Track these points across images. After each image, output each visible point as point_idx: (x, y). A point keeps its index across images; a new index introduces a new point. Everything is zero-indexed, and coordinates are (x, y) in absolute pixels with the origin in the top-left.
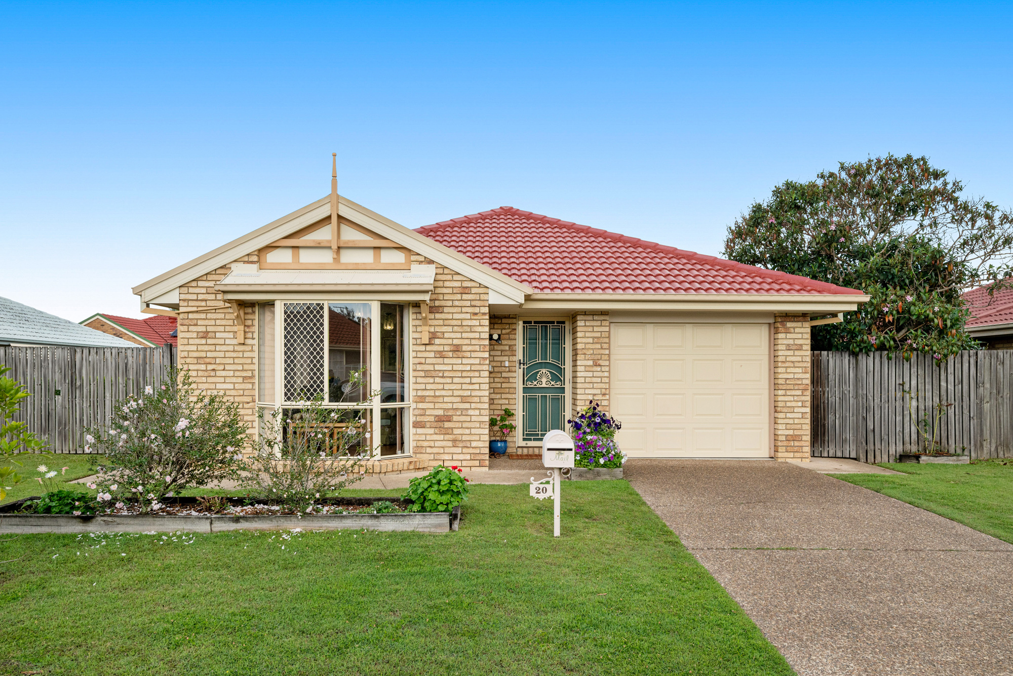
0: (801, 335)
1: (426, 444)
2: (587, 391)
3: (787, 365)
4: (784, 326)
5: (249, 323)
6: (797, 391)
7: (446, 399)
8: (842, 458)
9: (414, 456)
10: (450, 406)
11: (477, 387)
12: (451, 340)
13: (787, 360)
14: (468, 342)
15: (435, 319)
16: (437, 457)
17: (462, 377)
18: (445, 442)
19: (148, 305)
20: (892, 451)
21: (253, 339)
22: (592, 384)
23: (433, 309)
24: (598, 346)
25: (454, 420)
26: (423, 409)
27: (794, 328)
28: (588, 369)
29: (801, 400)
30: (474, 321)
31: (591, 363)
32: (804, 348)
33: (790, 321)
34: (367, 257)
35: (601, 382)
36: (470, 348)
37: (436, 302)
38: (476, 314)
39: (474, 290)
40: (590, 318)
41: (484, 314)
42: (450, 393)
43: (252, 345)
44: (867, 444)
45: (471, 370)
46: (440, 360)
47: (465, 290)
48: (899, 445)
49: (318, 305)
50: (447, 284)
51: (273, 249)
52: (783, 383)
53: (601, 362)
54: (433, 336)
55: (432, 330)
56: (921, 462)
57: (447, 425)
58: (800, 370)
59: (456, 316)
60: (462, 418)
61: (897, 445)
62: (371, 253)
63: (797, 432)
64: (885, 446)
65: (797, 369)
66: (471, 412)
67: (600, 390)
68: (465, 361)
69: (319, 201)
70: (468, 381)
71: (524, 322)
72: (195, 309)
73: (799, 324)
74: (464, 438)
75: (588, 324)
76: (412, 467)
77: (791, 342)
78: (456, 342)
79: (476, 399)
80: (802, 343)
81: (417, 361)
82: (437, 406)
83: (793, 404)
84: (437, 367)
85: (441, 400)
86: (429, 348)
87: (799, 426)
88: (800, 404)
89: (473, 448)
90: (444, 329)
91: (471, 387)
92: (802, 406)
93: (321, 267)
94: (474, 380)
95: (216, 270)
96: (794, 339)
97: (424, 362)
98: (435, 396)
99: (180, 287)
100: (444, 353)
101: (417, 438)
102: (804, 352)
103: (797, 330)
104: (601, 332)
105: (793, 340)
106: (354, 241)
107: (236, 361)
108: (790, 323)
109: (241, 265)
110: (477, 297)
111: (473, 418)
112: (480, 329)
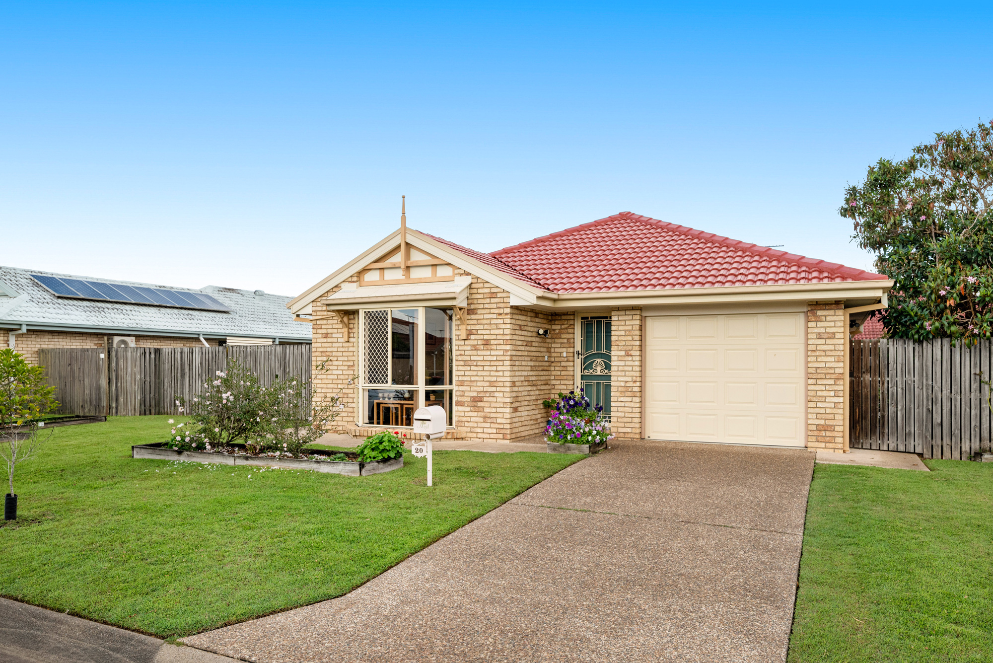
0: (833, 323)
1: (464, 419)
2: (620, 379)
3: (818, 353)
4: (815, 315)
5: (351, 326)
6: (830, 380)
7: (479, 384)
8: (906, 452)
9: (456, 428)
10: (481, 389)
11: (501, 374)
12: (482, 336)
13: (818, 348)
14: (494, 337)
15: (471, 319)
16: (473, 430)
17: (490, 366)
18: (478, 418)
19: (298, 316)
20: (966, 447)
21: (354, 337)
22: (624, 373)
23: (470, 312)
24: (630, 338)
25: (485, 400)
26: (462, 391)
27: (825, 316)
28: (620, 358)
29: (833, 389)
30: (499, 320)
31: (623, 353)
32: (836, 337)
33: (820, 310)
34: (427, 273)
35: (632, 371)
36: (496, 342)
37: (472, 305)
38: (500, 314)
39: (499, 295)
40: (623, 313)
41: (507, 314)
42: (482, 379)
43: (353, 342)
44: (932, 439)
45: (497, 360)
46: (475, 352)
47: (493, 295)
48: (975, 441)
49: (385, 311)
50: (480, 291)
51: (367, 271)
52: (813, 372)
53: (632, 353)
54: (470, 333)
55: (469, 328)
56: (983, 460)
57: (480, 404)
58: (832, 359)
59: (486, 316)
60: (491, 399)
61: (972, 441)
62: (430, 269)
63: (828, 422)
64: (955, 442)
65: (829, 358)
66: (497, 394)
67: (631, 378)
68: (493, 353)
69: (394, 233)
70: (494, 368)
71: (582, 318)
72: (320, 317)
73: (832, 312)
74: (492, 415)
75: (620, 318)
76: (449, 436)
77: (823, 330)
78: (486, 337)
79: (501, 384)
80: (835, 331)
81: (459, 353)
82: (473, 389)
83: (825, 393)
84: (473, 358)
85: (475, 384)
86: (467, 342)
87: (832, 416)
88: (832, 393)
89: (498, 423)
90: (478, 327)
91: (497, 374)
92: (835, 396)
93: (397, 283)
94: (499, 368)
95: (332, 289)
96: (826, 327)
97: (463, 354)
98: (471, 381)
99: (312, 302)
100: (477, 346)
101: (459, 414)
102: (837, 340)
103: (828, 318)
104: (632, 325)
105: (824, 329)
106: (417, 261)
107: (344, 354)
108: (822, 311)
109: (346, 284)
110: (501, 300)
111: (499, 400)
112: (503, 326)
